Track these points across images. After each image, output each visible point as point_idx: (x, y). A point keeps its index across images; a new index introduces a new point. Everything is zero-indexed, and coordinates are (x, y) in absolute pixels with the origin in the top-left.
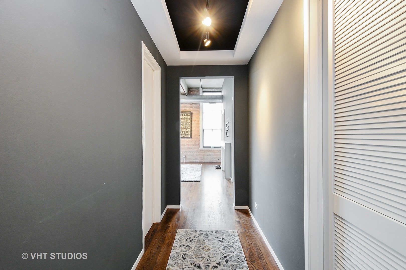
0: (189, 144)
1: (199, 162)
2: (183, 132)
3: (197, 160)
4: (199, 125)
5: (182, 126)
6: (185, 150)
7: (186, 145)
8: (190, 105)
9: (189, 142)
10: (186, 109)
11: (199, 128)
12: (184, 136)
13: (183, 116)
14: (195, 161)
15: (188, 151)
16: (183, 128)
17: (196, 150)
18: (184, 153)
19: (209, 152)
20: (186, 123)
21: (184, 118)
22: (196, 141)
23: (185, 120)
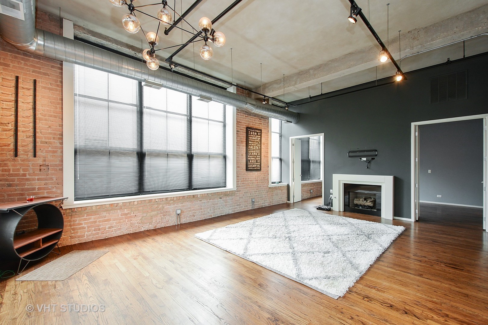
0: (258, 180)
1: (268, 205)
2: (253, 162)
3: (266, 204)
4: (268, 151)
5: (252, 152)
6: (254, 189)
7: (254, 182)
8: (259, 120)
9: (258, 176)
10: (254, 125)
11: (267, 156)
12: (253, 168)
13: (253, 135)
14: (264, 204)
15: (257, 191)
16: (253, 154)
17: (265, 188)
18: (253, 194)
19: (276, 190)
20: (256, 147)
21: (254, 138)
22: (265, 175)
23: (255, 141)
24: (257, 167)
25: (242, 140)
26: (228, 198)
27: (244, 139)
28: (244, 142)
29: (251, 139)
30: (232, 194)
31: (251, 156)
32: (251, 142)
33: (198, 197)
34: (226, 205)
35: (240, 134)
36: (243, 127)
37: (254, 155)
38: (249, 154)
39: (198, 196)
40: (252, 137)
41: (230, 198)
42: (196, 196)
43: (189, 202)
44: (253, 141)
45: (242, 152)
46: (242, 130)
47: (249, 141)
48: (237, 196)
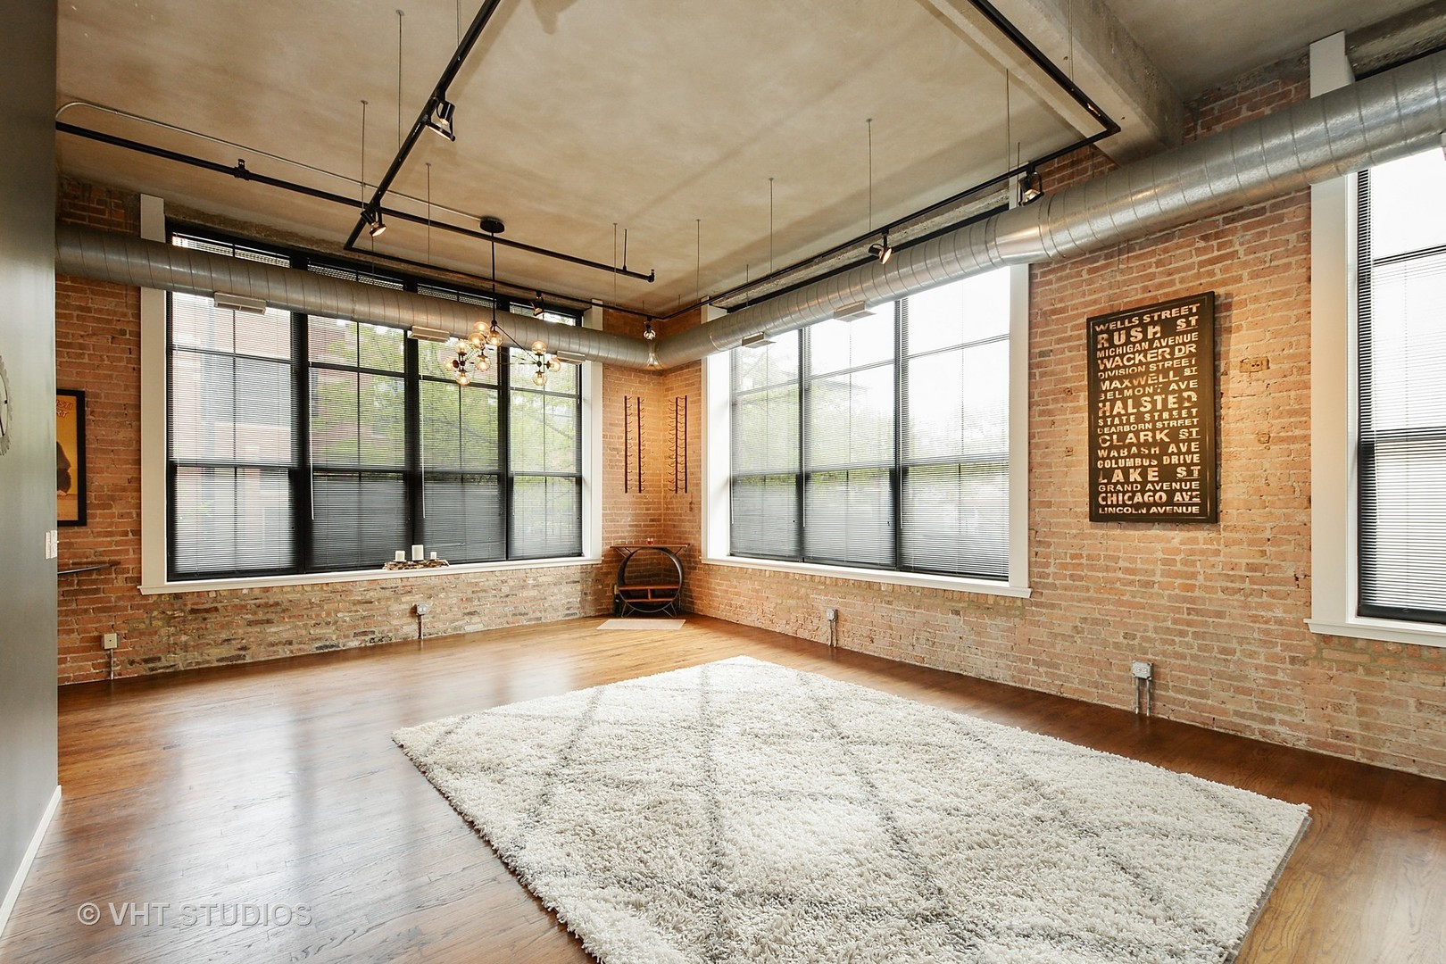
0: (1194, 575)
2: (1132, 475)
5: (1127, 428)
6: (1156, 619)
7: (1159, 579)
12: (1136, 507)
13: (1126, 343)
15: (1181, 634)
16: (1130, 437)
20: (1159, 398)
21: (1140, 358)
22: (1269, 550)
23: (1147, 372)
24: (1170, 502)
25: (1068, 386)
26: (987, 621)
27: (1080, 379)
28: (1079, 389)
29: (1118, 367)
30: (1009, 608)
31: (1118, 449)
32: (1116, 384)
33: (880, 589)
34: (981, 644)
35: (1061, 362)
36: (1074, 328)
37: (1139, 445)
38: (1105, 441)
39: (882, 589)
40: (1122, 356)
41: (1001, 622)
42: (876, 587)
43: (859, 598)
44: (1130, 377)
45: (1071, 437)
46: (1069, 339)
47: (1104, 380)
48: (1037, 624)
